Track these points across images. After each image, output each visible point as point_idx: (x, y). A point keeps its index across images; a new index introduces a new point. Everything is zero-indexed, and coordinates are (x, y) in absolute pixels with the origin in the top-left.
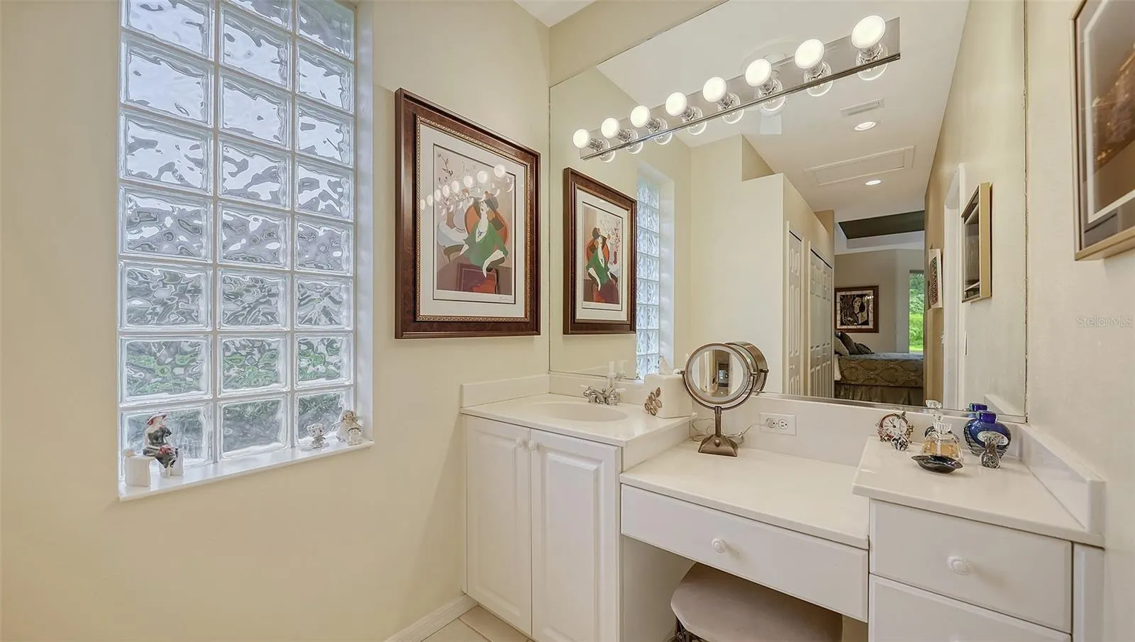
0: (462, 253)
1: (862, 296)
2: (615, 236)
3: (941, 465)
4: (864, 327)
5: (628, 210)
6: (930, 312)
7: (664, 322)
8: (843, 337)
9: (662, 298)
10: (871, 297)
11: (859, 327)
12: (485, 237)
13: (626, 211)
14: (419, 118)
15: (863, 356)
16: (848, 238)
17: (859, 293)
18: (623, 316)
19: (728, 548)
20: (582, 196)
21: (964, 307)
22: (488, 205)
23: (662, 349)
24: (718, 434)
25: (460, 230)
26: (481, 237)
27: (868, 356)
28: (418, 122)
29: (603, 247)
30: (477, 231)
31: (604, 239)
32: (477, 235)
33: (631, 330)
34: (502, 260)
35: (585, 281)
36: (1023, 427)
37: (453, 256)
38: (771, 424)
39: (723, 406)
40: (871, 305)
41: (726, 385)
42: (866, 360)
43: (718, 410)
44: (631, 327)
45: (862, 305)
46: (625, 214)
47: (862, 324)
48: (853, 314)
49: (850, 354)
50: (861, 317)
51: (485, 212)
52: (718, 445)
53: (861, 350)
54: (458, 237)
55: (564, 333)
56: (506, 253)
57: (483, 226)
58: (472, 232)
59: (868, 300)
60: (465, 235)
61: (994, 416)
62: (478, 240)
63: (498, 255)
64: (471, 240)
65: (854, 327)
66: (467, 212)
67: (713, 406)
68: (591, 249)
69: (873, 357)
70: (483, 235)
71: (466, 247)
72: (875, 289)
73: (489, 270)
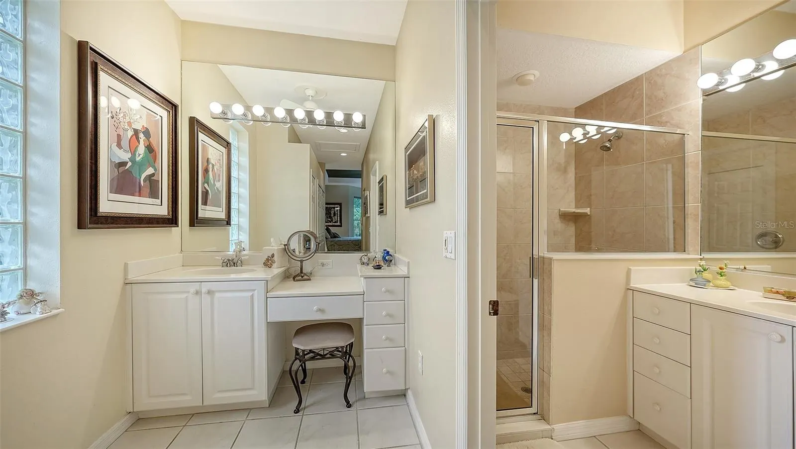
0: (127, 168)
1: (334, 208)
2: (219, 164)
3: (378, 267)
4: (335, 224)
5: (226, 148)
6: (364, 218)
7: (241, 220)
8: (328, 230)
9: (240, 205)
10: (338, 208)
11: (334, 224)
12: (142, 158)
13: (225, 149)
14: (100, 67)
15: (337, 239)
16: (329, 177)
17: (333, 206)
18: (223, 216)
19: (320, 310)
20: (202, 136)
21: (378, 217)
22: (145, 136)
23: (240, 237)
24: (301, 272)
25: (125, 151)
26: (140, 158)
27: (338, 239)
28: (99, 69)
29: (212, 170)
30: (137, 153)
31: (213, 165)
32: (137, 156)
33: (227, 224)
34: (153, 175)
35: (202, 192)
36: (395, 255)
37: (121, 169)
38: (323, 265)
39: (304, 259)
40: (339, 212)
41: (310, 248)
42: (338, 241)
43: (302, 261)
44: (227, 223)
45: (335, 212)
46: (224, 150)
47: (335, 222)
48: (330, 217)
49: (331, 238)
50: (334, 219)
51: (142, 139)
52: (302, 277)
53: (335, 236)
54: (125, 156)
55: (190, 226)
56: (155, 170)
57: (141, 149)
58: (134, 154)
59: (337, 210)
60: (129, 155)
61: (389, 252)
62: (138, 159)
63: (150, 171)
64: (132, 160)
65: (331, 224)
66: (130, 138)
67: (300, 259)
68: (206, 171)
69: (341, 239)
70: (141, 156)
71: (130, 164)
72: (340, 204)
73: (145, 181)
